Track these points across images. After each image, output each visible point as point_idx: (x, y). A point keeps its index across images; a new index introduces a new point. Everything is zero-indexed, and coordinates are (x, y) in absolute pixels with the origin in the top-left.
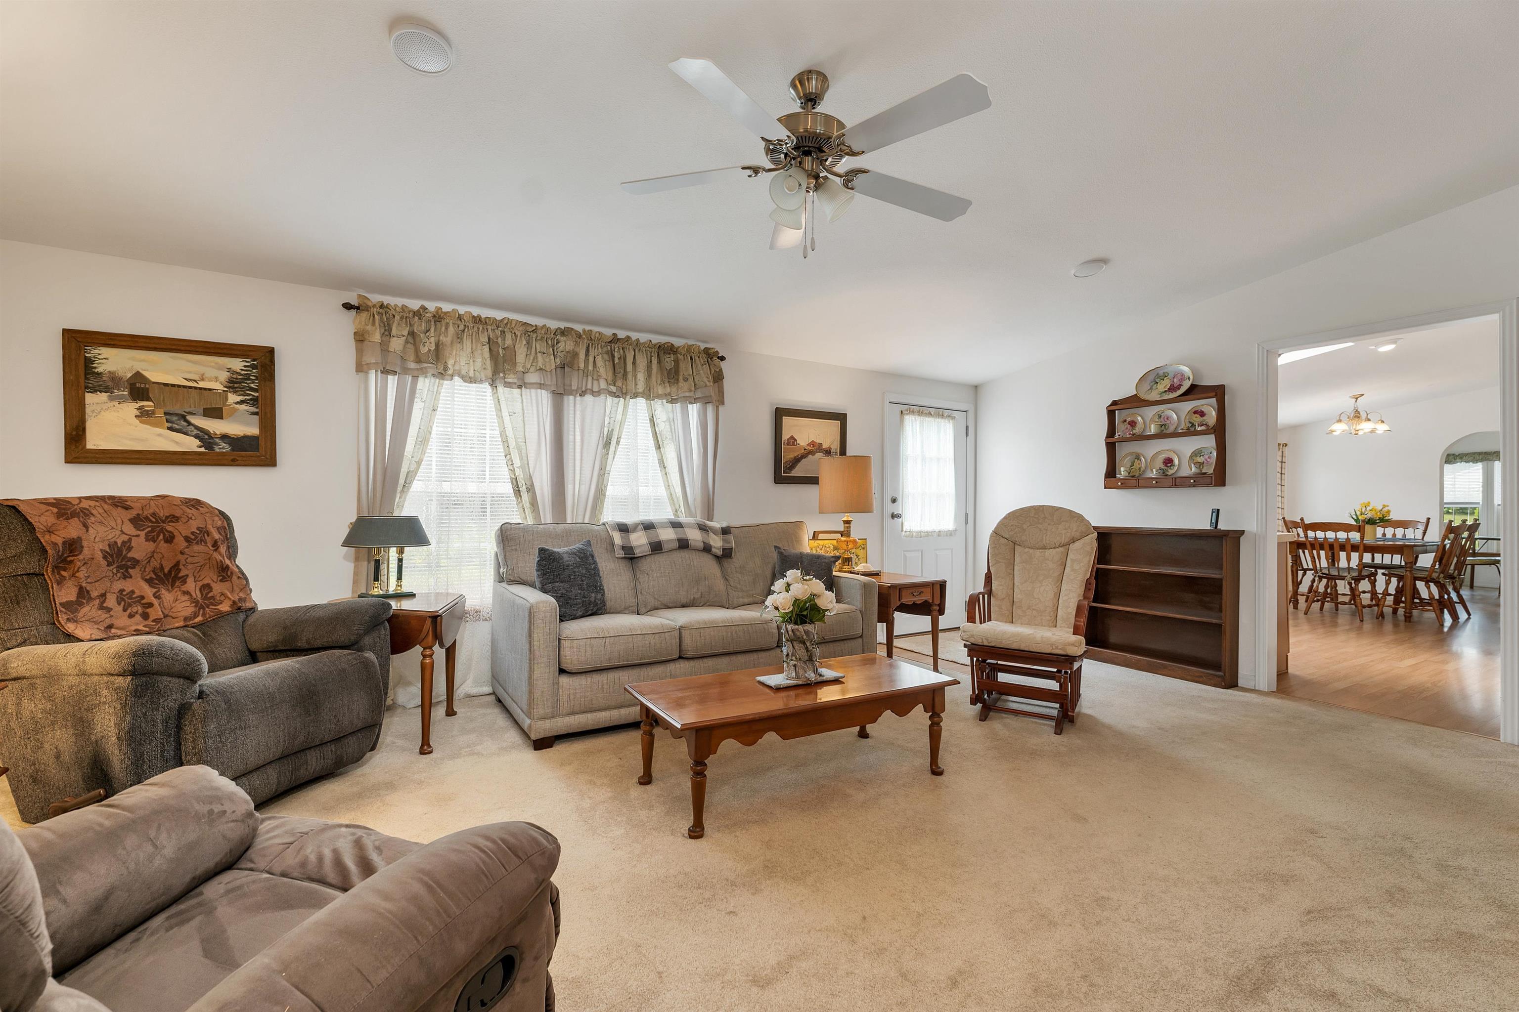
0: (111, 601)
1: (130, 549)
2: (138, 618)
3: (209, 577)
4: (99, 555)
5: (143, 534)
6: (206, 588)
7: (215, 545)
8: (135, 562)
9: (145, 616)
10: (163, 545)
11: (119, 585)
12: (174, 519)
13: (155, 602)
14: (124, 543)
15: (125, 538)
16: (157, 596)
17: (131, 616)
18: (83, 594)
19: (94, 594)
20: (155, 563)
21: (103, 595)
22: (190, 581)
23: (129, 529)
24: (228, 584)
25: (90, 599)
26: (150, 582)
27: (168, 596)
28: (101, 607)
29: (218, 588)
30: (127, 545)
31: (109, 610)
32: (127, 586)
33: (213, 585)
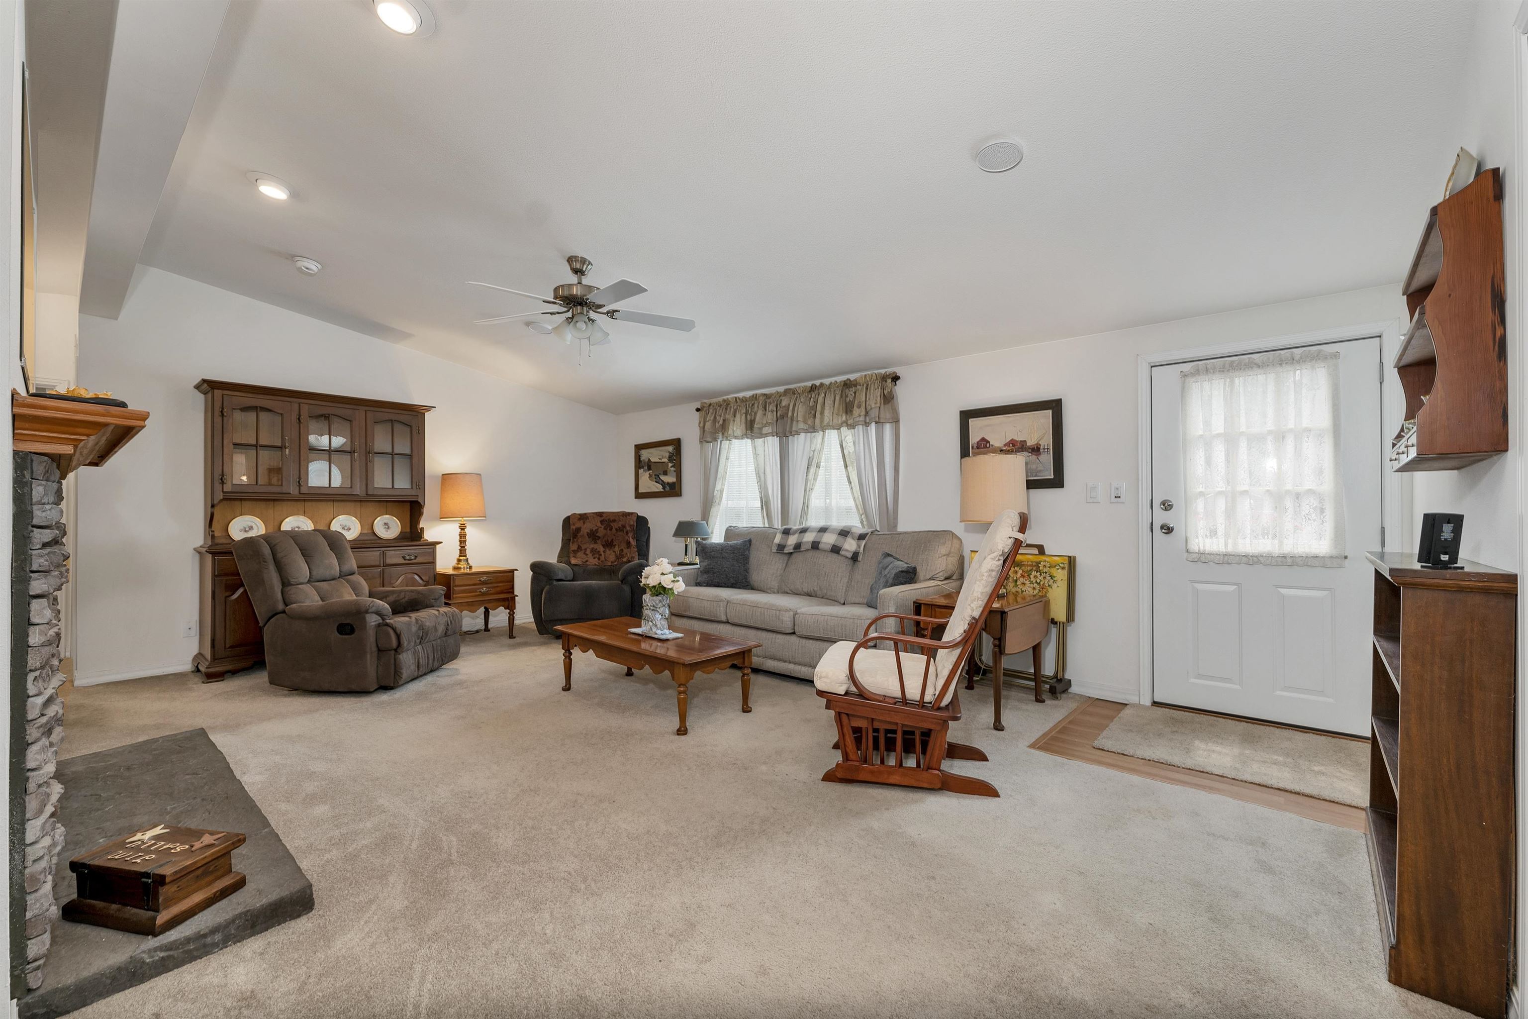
0: (588, 552)
1: (597, 533)
2: (597, 559)
3: (623, 546)
4: (586, 534)
5: (603, 527)
6: (622, 550)
7: (627, 533)
8: (599, 538)
9: (599, 559)
10: (609, 531)
11: (592, 546)
12: (614, 521)
13: (603, 554)
14: (596, 530)
15: (597, 528)
16: (604, 552)
17: (594, 558)
18: (579, 548)
19: (583, 548)
20: (605, 539)
21: (586, 549)
22: (617, 547)
23: (599, 524)
24: (629, 550)
25: (581, 550)
26: (603, 546)
27: (608, 552)
28: (585, 553)
29: (625, 551)
30: (597, 531)
31: (587, 555)
32: (595, 546)
33: (624, 550)
